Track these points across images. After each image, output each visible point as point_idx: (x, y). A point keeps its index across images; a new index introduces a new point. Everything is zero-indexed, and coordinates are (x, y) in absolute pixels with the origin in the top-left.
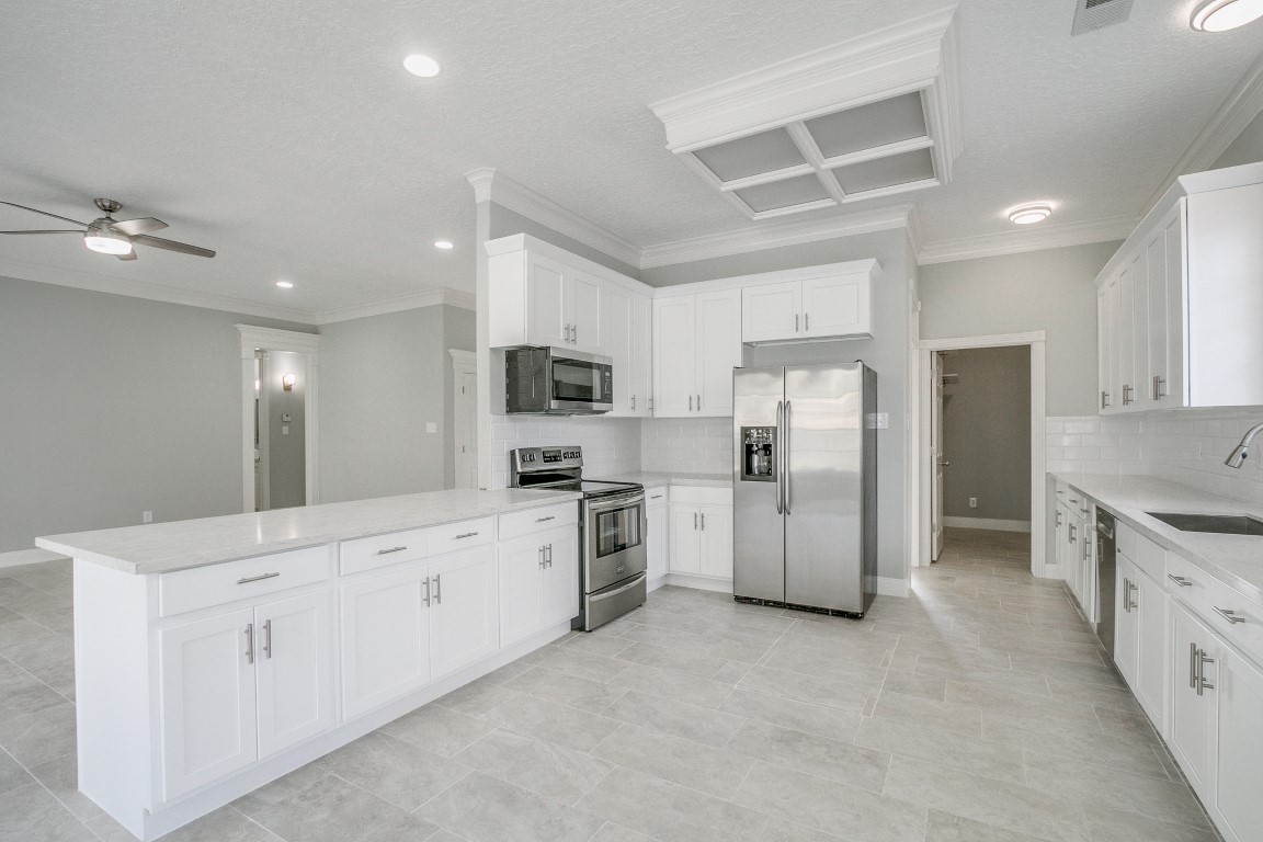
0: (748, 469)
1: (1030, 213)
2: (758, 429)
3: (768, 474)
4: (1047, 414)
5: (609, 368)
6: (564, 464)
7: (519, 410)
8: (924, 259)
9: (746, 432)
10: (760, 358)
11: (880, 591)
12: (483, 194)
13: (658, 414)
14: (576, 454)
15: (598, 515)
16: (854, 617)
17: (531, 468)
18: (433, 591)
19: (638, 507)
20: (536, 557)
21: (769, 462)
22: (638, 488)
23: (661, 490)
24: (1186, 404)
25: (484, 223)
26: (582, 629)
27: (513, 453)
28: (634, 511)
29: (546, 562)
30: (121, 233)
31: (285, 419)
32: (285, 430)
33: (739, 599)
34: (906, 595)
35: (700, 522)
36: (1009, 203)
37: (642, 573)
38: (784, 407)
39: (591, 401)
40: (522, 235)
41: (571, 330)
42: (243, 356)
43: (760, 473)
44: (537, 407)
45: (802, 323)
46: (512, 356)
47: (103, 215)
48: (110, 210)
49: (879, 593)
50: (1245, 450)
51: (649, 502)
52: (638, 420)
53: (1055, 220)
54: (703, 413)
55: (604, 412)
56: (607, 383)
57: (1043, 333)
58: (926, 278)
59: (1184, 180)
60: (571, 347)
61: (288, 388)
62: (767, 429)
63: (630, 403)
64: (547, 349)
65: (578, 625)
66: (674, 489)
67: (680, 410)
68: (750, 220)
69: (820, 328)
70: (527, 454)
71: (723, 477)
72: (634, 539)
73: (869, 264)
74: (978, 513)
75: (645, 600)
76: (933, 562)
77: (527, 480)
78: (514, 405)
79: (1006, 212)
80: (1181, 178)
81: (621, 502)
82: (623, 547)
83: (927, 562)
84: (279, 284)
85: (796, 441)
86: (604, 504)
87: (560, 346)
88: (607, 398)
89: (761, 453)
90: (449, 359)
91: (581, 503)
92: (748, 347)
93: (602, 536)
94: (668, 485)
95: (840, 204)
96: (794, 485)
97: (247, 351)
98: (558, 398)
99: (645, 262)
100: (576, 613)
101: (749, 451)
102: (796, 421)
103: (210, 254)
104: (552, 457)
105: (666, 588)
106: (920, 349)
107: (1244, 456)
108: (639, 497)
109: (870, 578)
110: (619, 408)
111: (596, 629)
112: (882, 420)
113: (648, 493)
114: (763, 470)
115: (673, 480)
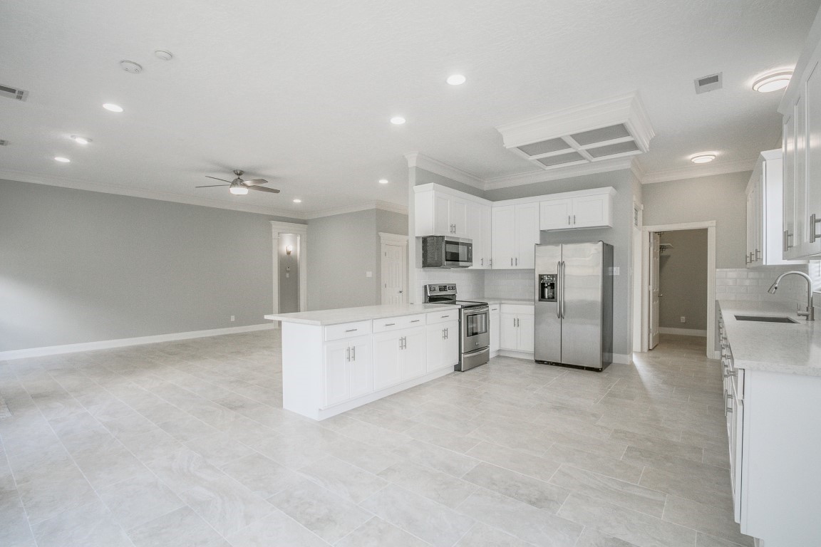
0: (542, 297)
1: (703, 157)
2: (547, 275)
3: (553, 298)
4: (717, 267)
5: (471, 245)
6: (449, 292)
7: (429, 266)
8: (644, 181)
9: (541, 277)
10: (549, 237)
11: (615, 361)
12: (412, 163)
13: (495, 267)
14: (453, 287)
15: (468, 316)
16: (597, 370)
17: (435, 294)
18: (403, 343)
19: (486, 313)
20: (441, 334)
21: (553, 293)
22: (485, 305)
23: (497, 306)
24: (764, 263)
25: (412, 178)
26: (460, 370)
27: (426, 287)
28: (484, 316)
29: (446, 337)
30: (245, 185)
31: (288, 269)
32: (287, 275)
33: (538, 362)
34: (629, 363)
35: (517, 323)
36: (691, 153)
37: (487, 347)
38: (561, 264)
39: (458, 261)
40: (433, 183)
41: (453, 227)
42: (273, 237)
43: (549, 298)
44: (437, 265)
45: (572, 220)
46: (425, 240)
47: (237, 177)
48: (240, 174)
49: (614, 362)
50: (776, 286)
51: (490, 311)
52: (483, 270)
53: (718, 160)
54: (518, 267)
55: (468, 267)
56: (470, 252)
57: (715, 221)
58: (647, 192)
59: (763, 153)
60: (453, 235)
61: (289, 253)
62: (553, 276)
63: (481, 262)
64: (443, 237)
65: (458, 368)
66: (502, 306)
67: (506, 265)
68: (545, 170)
69: (581, 224)
70: (432, 288)
71: (529, 300)
72: (484, 330)
73: (609, 189)
74: (685, 326)
75: (488, 360)
76: (649, 350)
77: (433, 299)
78: (426, 264)
79: (691, 157)
80: (762, 153)
81: (476, 311)
82: (476, 334)
83: (646, 349)
84: (294, 201)
85: (568, 282)
86: (470, 311)
87: (448, 234)
88: (470, 260)
89: (549, 288)
90: (379, 238)
91: (460, 310)
92: (543, 232)
93: (469, 327)
94: (500, 304)
95: (590, 162)
96: (566, 304)
97: (275, 234)
98: (447, 260)
99: (486, 187)
100: (457, 362)
101: (543, 287)
102: (568, 270)
103: (277, 191)
104: (443, 288)
105: (499, 357)
106: (643, 231)
107: (776, 288)
108: (487, 309)
109: (607, 354)
110: (476, 265)
111: (466, 370)
112: (616, 271)
113: (491, 307)
114: (550, 296)
115: (503, 302)
